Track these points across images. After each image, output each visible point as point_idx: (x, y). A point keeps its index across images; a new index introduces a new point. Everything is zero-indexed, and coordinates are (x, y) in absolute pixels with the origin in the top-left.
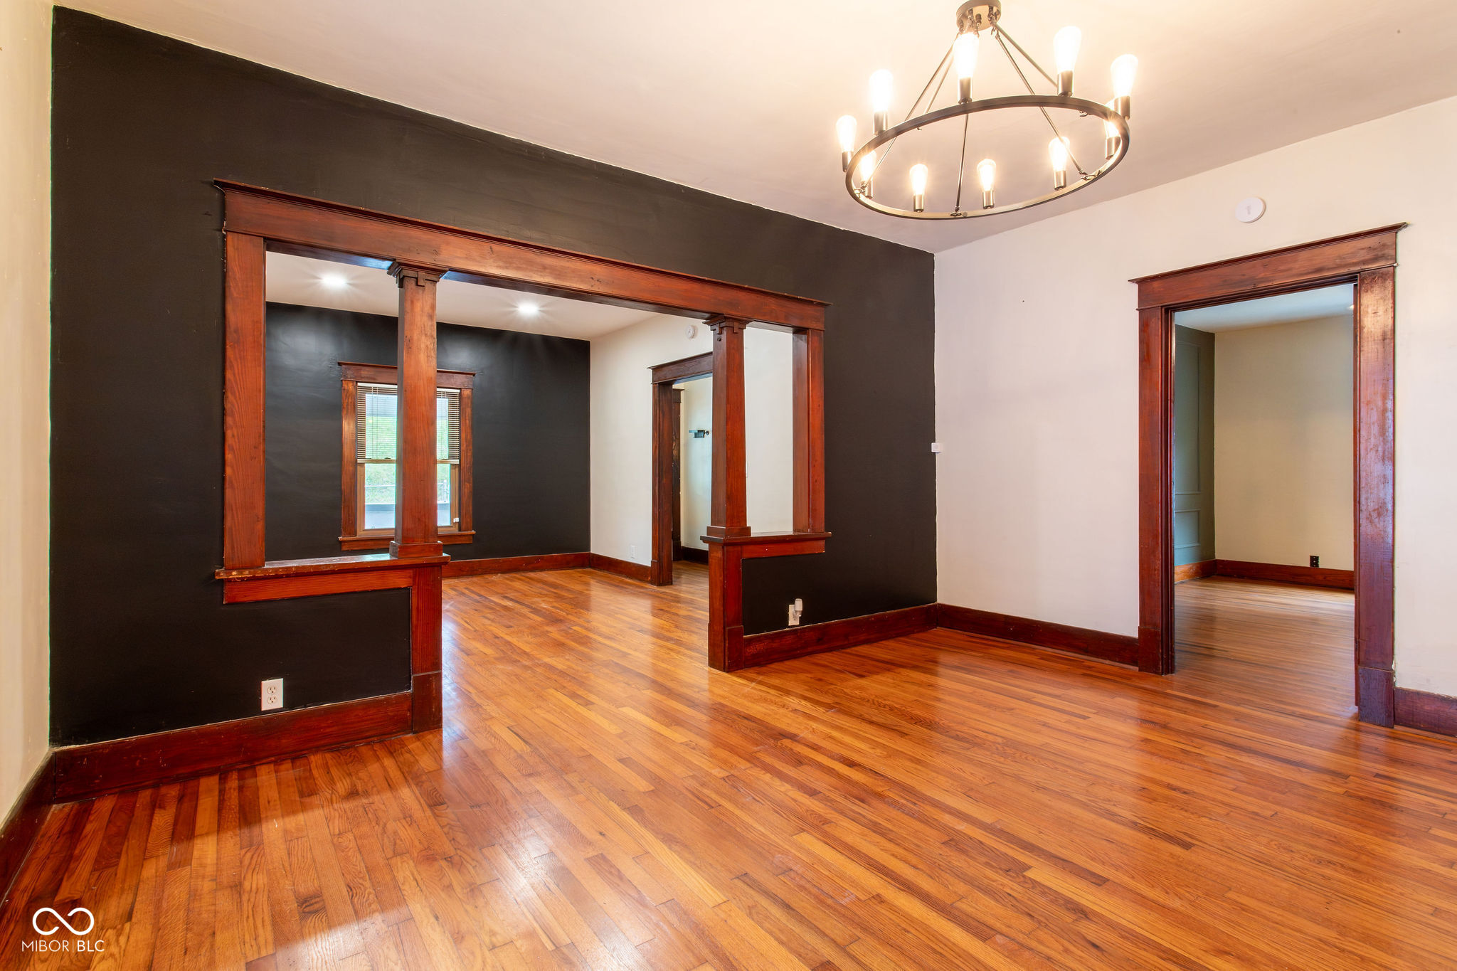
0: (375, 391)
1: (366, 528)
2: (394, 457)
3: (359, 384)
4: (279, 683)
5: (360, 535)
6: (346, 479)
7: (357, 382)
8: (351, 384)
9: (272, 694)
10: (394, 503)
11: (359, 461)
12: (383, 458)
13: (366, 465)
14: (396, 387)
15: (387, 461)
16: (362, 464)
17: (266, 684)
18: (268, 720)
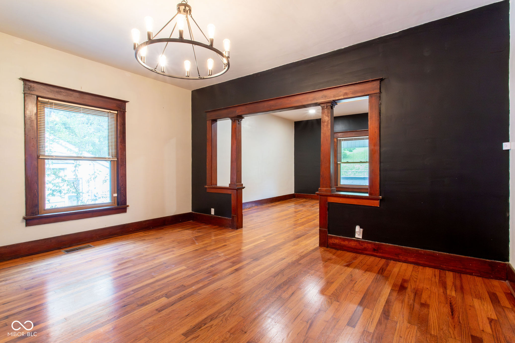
0: (345, 140)
3: (338, 139)
7: (337, 138)
11: (338, 163)
13: (341, 164)
16: (340, 164)
17: (212, 209)
18: (212, 216)
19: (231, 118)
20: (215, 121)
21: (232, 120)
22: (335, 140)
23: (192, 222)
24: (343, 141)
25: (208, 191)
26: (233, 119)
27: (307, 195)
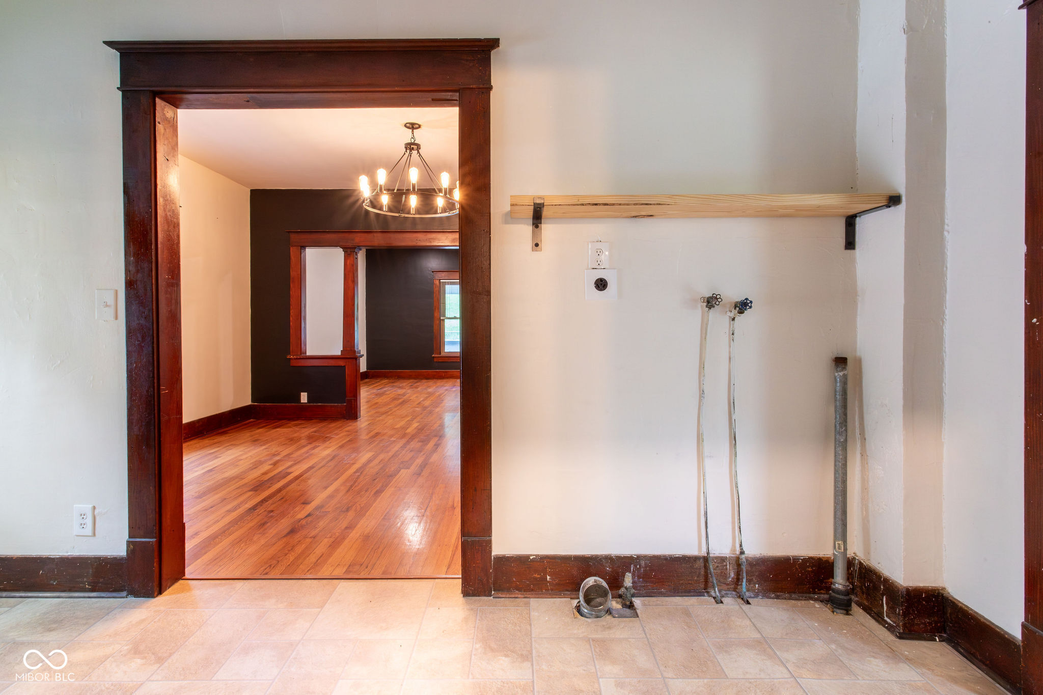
0: (448, 283)
1: (446, 351)
2: (458, 315)
3: (441, 281)
4: (306, 394)
5: (443, 354)
6: (435, 327)
8: (437, 281)
9: (304, 397)
10: (459, 340)
11: (442, 318)
12: (453, 317)
13: (445, 320)
14: (458, 281)
15: (455, 318)
16: (443, 320)
17: (302, 394)
18: (302, 406)
19: (345, 249)
20: (303, 247)
21: (345, 252)
22: (437, 282)
23: (254, 421)
24: (448, 284)
25: (293, 363)
26: (349, 250)
27: (391, 372)
